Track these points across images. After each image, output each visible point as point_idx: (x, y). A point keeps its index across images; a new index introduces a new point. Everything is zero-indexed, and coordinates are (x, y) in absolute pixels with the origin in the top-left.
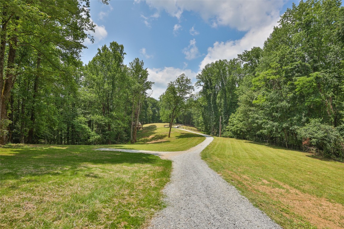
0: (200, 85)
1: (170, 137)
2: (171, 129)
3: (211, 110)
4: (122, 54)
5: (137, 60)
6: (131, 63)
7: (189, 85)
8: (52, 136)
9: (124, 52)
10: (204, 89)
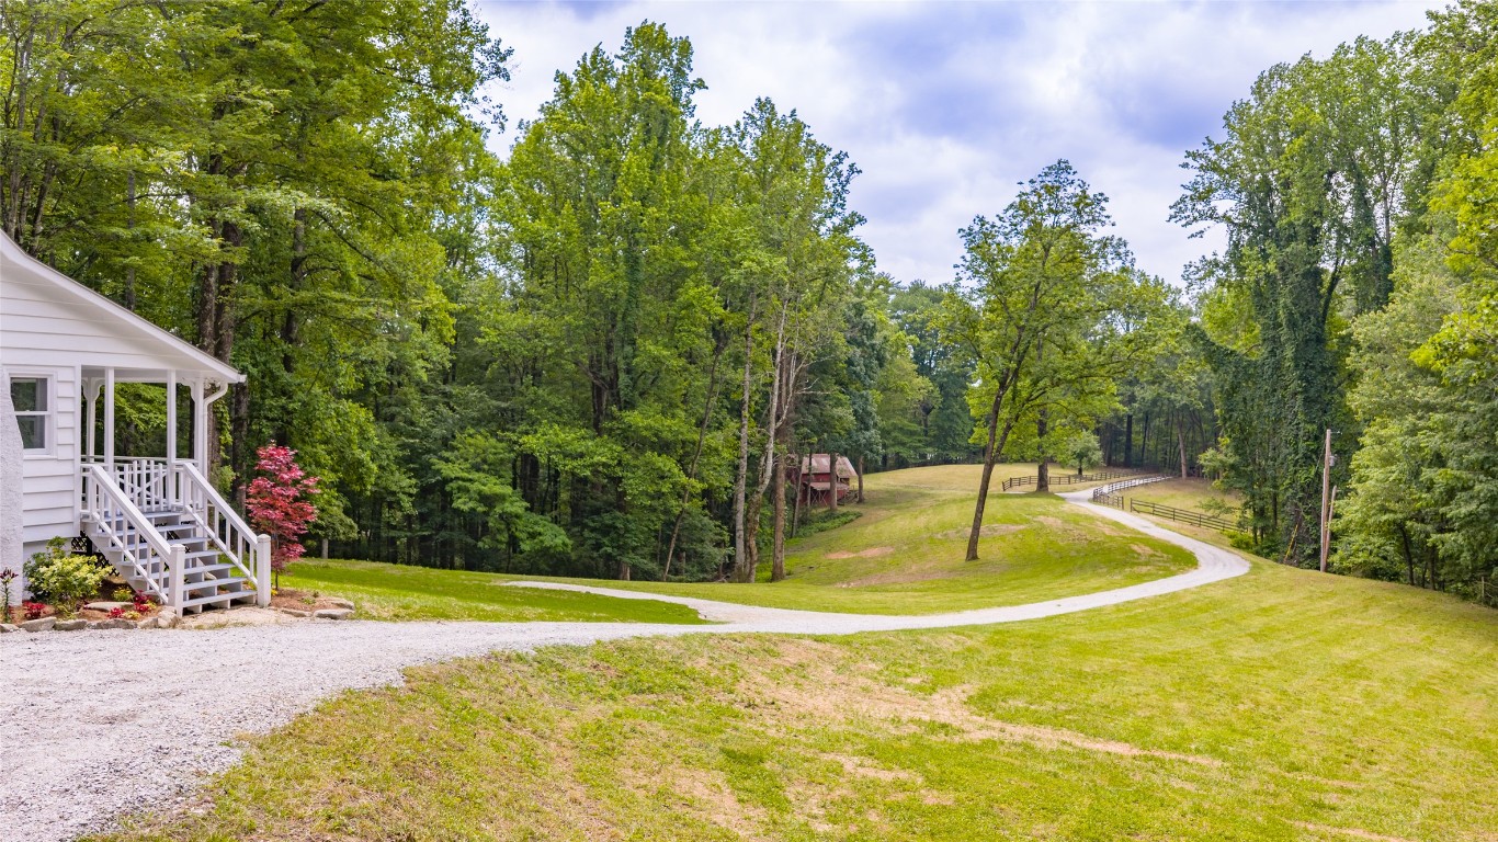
0: (1212, 215)
1: (975, 557)
4: (685, 90)
5: (765, 105)
6: (734, 131)
7: (1097, 233)
8: (351, 527)
9: (691, 78)
10: (1235, 244)
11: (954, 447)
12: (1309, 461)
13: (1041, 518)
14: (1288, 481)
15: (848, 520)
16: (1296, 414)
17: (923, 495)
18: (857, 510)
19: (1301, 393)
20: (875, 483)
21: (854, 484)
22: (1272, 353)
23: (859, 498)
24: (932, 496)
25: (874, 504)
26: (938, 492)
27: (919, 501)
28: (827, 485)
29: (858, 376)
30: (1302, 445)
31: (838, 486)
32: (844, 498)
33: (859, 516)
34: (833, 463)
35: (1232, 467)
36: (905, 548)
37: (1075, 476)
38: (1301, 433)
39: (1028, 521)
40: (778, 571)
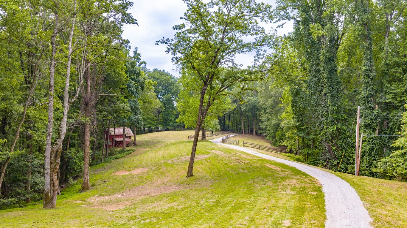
0: (287, 17)
1: (192, 175)
2: (195, 146)
3: (322, 91)
10: (297, 30)
11: (169, 125)
12: (333, 123)
13: (213, 151)
14: (323, 132)
15: (129, 153)
16: (327, 102)
17: (158, 142)
18: (133, 148)
19: (329, 93)
20: (140, 138)
21: (133, 139)
22: (315, 76)
23: (135, 144)
24: (162, 142)
25: (140, 146)
26: (164, 141)
27: (157, 145)
28: (121, 139)
29: (132, 92)
30: (330, 116)
31: (126, 139)
32: (128, 144)
33: (134, 151)
34: (124, 131)
35: (297, 127)
36: (154, 168)
37: (211, 134)
38: (330, 111)
39: (208, 153)
40: (86, 185)
